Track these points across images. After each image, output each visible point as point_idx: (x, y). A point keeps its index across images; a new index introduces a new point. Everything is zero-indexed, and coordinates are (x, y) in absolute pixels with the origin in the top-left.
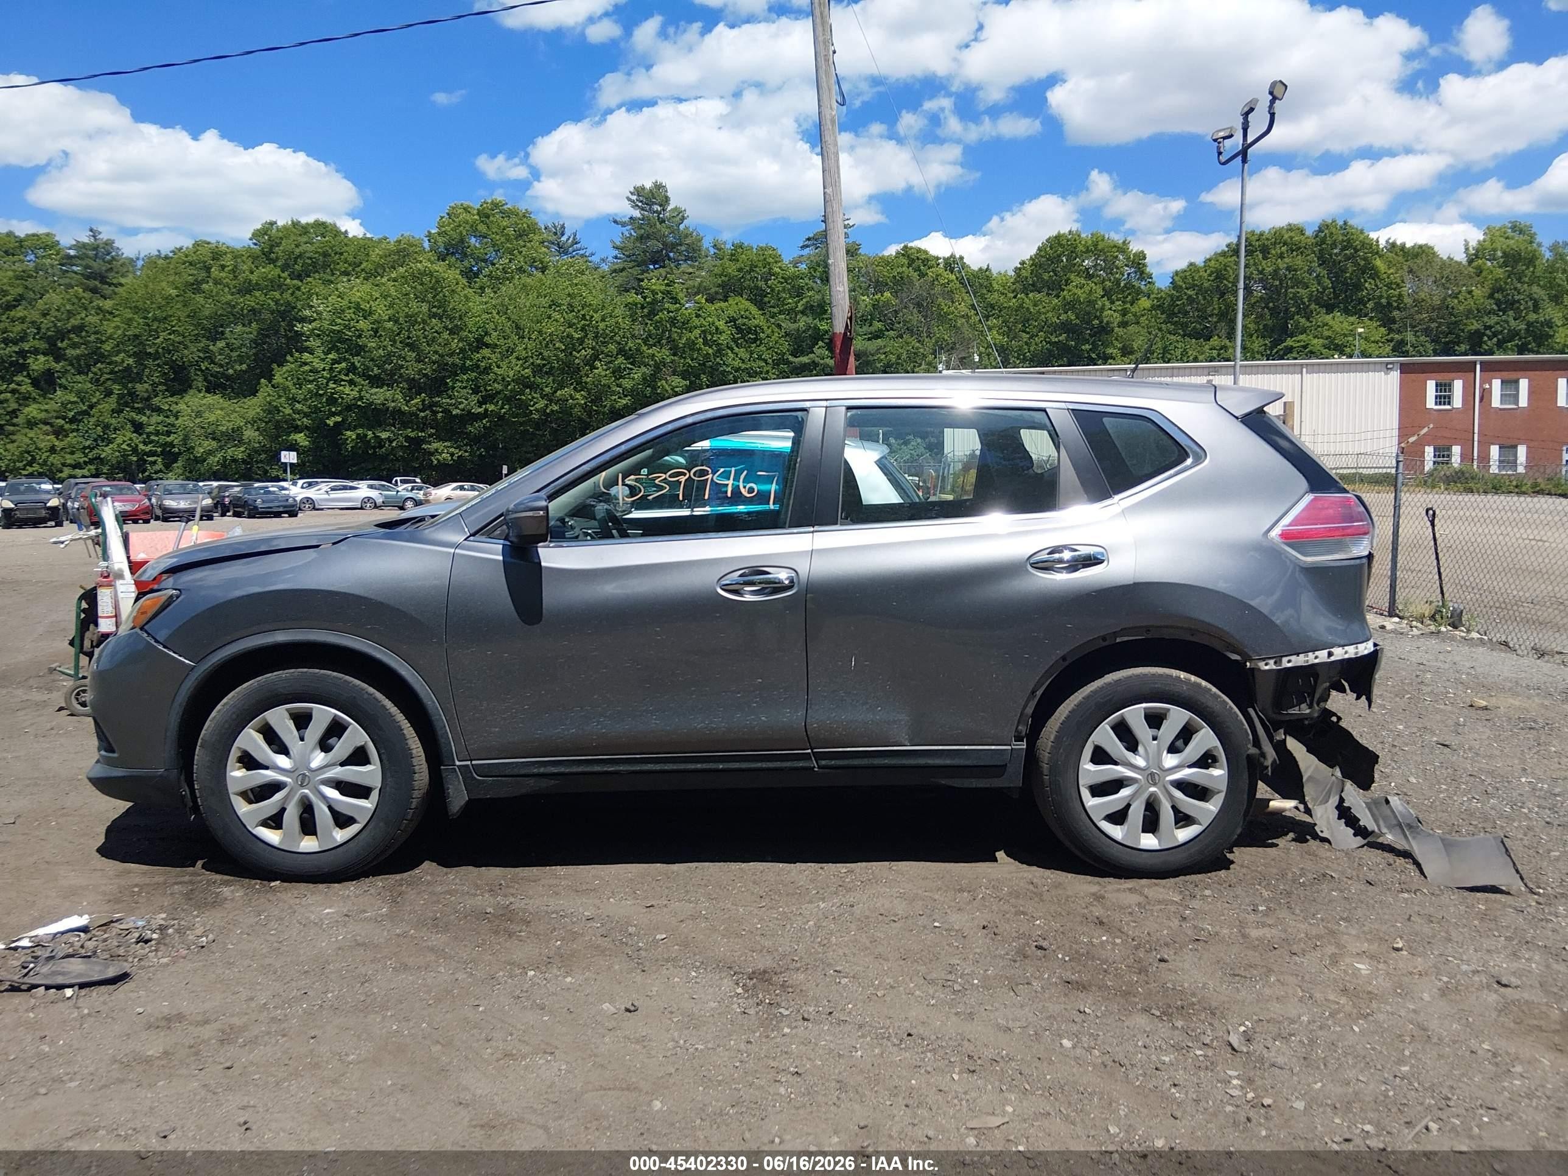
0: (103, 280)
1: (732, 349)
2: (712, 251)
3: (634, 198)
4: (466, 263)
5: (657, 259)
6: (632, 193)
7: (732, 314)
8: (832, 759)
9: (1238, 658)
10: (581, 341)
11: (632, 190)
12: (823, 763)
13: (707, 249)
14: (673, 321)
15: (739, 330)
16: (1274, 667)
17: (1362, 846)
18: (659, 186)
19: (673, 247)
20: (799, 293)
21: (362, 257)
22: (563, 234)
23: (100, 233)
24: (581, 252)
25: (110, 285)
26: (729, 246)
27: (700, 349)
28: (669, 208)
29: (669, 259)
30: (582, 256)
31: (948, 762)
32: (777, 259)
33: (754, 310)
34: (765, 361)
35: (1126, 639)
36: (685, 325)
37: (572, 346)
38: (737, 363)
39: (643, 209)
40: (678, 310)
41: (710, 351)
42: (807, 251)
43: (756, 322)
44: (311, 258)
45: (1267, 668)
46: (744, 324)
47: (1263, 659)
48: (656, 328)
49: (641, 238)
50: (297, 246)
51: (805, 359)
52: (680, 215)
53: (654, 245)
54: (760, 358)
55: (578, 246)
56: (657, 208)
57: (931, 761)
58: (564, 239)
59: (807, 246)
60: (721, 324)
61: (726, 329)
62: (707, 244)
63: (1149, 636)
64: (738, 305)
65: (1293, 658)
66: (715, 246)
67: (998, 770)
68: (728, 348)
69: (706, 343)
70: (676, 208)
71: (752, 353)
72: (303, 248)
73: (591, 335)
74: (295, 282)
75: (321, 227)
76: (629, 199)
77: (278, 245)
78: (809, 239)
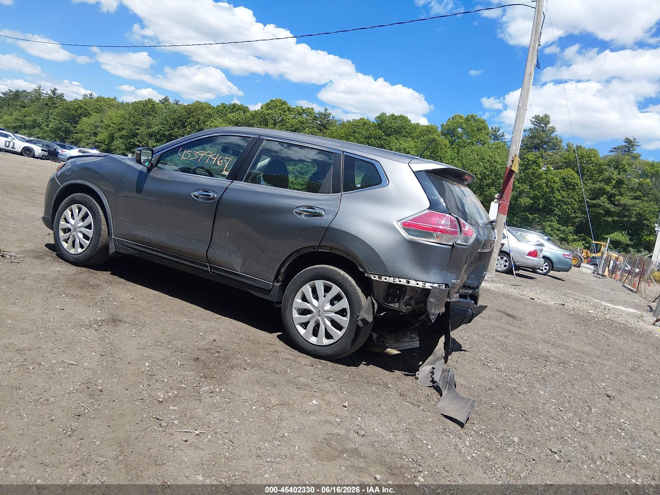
0: (325, 127)
1: (559, 191)
2: (566, 147)
3: (533, 120)
4: (453, 138)
5: (537, 147)
6: (533, 118)
7: (564, 175)
8: (216, 270)
9: (362, 270)
10: (488, 176)
11: (534, 116)
12: (213, 270)
13: (564, 146)
14: (533, 174)
15: (566, 183)
16: (378, 279)
17: (431, 387)
18: (546, 116)
19: (546, 143)
20: (601, 172)
21: (413, 130)
22: (498, 132)
23: (328, 110)
24: (504, 140)
25: (326, 129)
26: (575, 146)
27: (543, 188)
28: (549, 126)
29: (543, 148)
30: (505, 142)
31: (251, 283)
32: (596, 155)
33: (576, 175)
34: (575, 200)
35: (322, 250)
36: (539, 177)
37: (484, 177)
38: (559, 197)
39: (536, 125)
40: (537, 170)
41: (548, 190)
42: (612, 153)
43: (575, 181)
44: (394, 129)
45: (374, 279)
46: (568, 181)
47: (373, 274)
48: (525, 176)
49: (531, 137)
50: (390, 123)
51: (595, 202)
52: (553, 130)
53: (537, 141)
54: (572, 197)
55: (504, 137)
56: (542, 125)
57: (246, 281)
58: (498, 134)
59: (613, 151)
60: (557, 179)
61: (559, 181)
62: (564, 144)
63: (331, 252)
64: (568, 172)
65: (387, 278)
66: (567, 145)
67: (268, 292)
68: (557, 190)
69: (547, 185)
70: (552, 127)
71: (569, 194)
72: (392, 124)
73: (493, 174)
74: (386, 137)
75: (402, 117)
76: (531, 120)
77: (384, 122)
78: (615, 148)
